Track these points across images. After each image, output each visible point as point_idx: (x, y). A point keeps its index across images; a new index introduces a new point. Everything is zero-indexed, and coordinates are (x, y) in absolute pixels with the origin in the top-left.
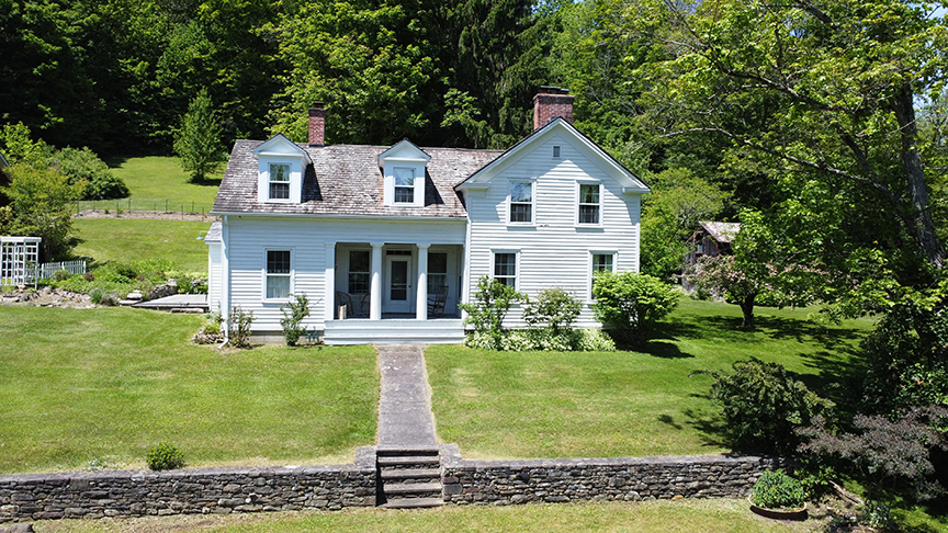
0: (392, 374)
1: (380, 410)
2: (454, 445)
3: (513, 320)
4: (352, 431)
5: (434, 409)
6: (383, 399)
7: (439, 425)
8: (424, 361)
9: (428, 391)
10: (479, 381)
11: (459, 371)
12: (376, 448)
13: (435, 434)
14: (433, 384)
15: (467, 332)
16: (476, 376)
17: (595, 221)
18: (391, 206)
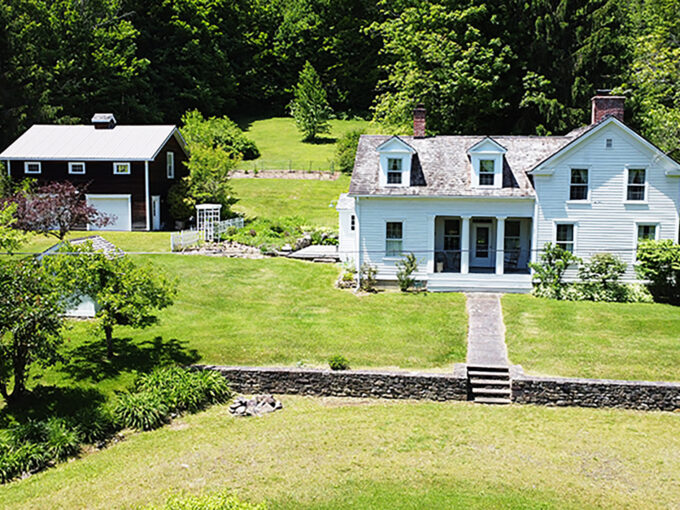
0: (477, 315)
1: (469, 340)
2: (520, 366)
3: (571, 276)
4: (450, 353)
5: (506, 341)
6: (471, 332)
7: (510, 352)
8: (500, 307)
9: (503, 328)
10: (540, 323)
11: (526, 315)
12: (467, 365)
13: (506, 358)
14: (507, 324)
15: (534, 284)
16: (539, 319)
17: (641, 198)
18: (475, 187)
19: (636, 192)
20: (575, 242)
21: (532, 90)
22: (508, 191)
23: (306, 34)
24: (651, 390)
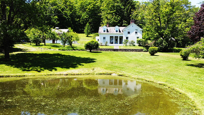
15: (123, 45)
17: (137, 33)
18: (115, 32)
19: (136, 33)
20: (128, 39)
21: (124, 23)
22: (120, 33)
23: (86, 19)
24: (135, 50)
